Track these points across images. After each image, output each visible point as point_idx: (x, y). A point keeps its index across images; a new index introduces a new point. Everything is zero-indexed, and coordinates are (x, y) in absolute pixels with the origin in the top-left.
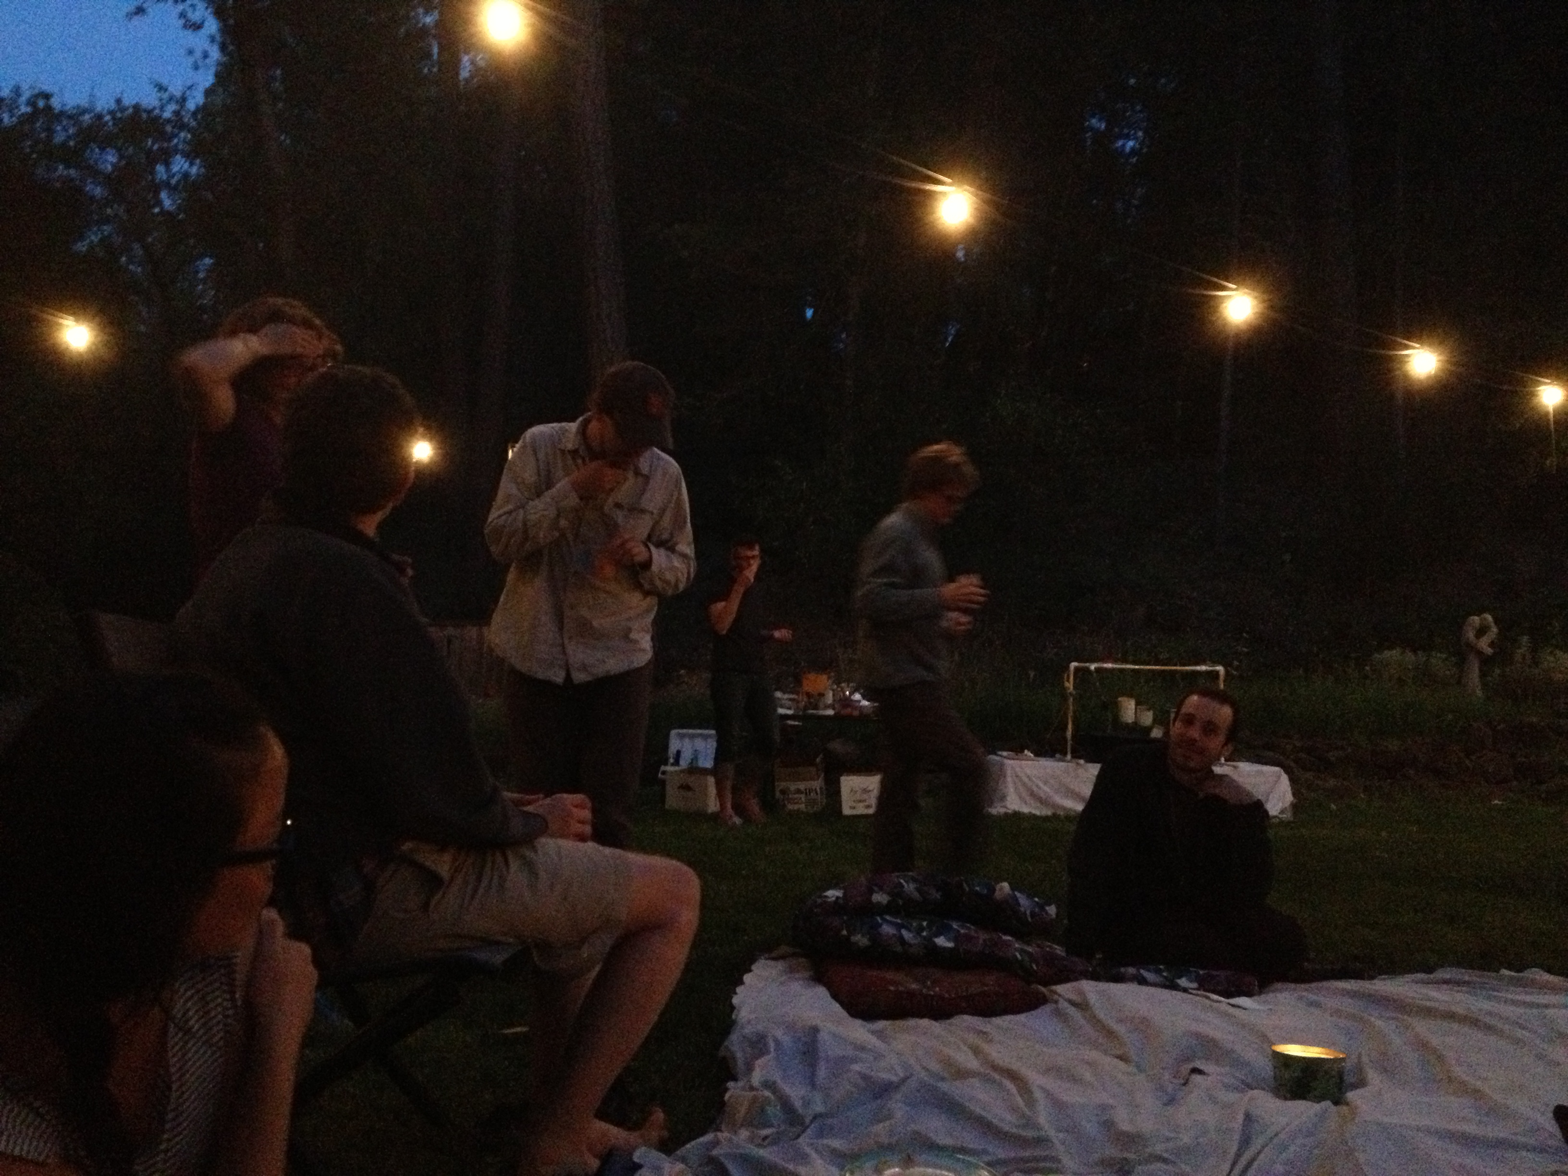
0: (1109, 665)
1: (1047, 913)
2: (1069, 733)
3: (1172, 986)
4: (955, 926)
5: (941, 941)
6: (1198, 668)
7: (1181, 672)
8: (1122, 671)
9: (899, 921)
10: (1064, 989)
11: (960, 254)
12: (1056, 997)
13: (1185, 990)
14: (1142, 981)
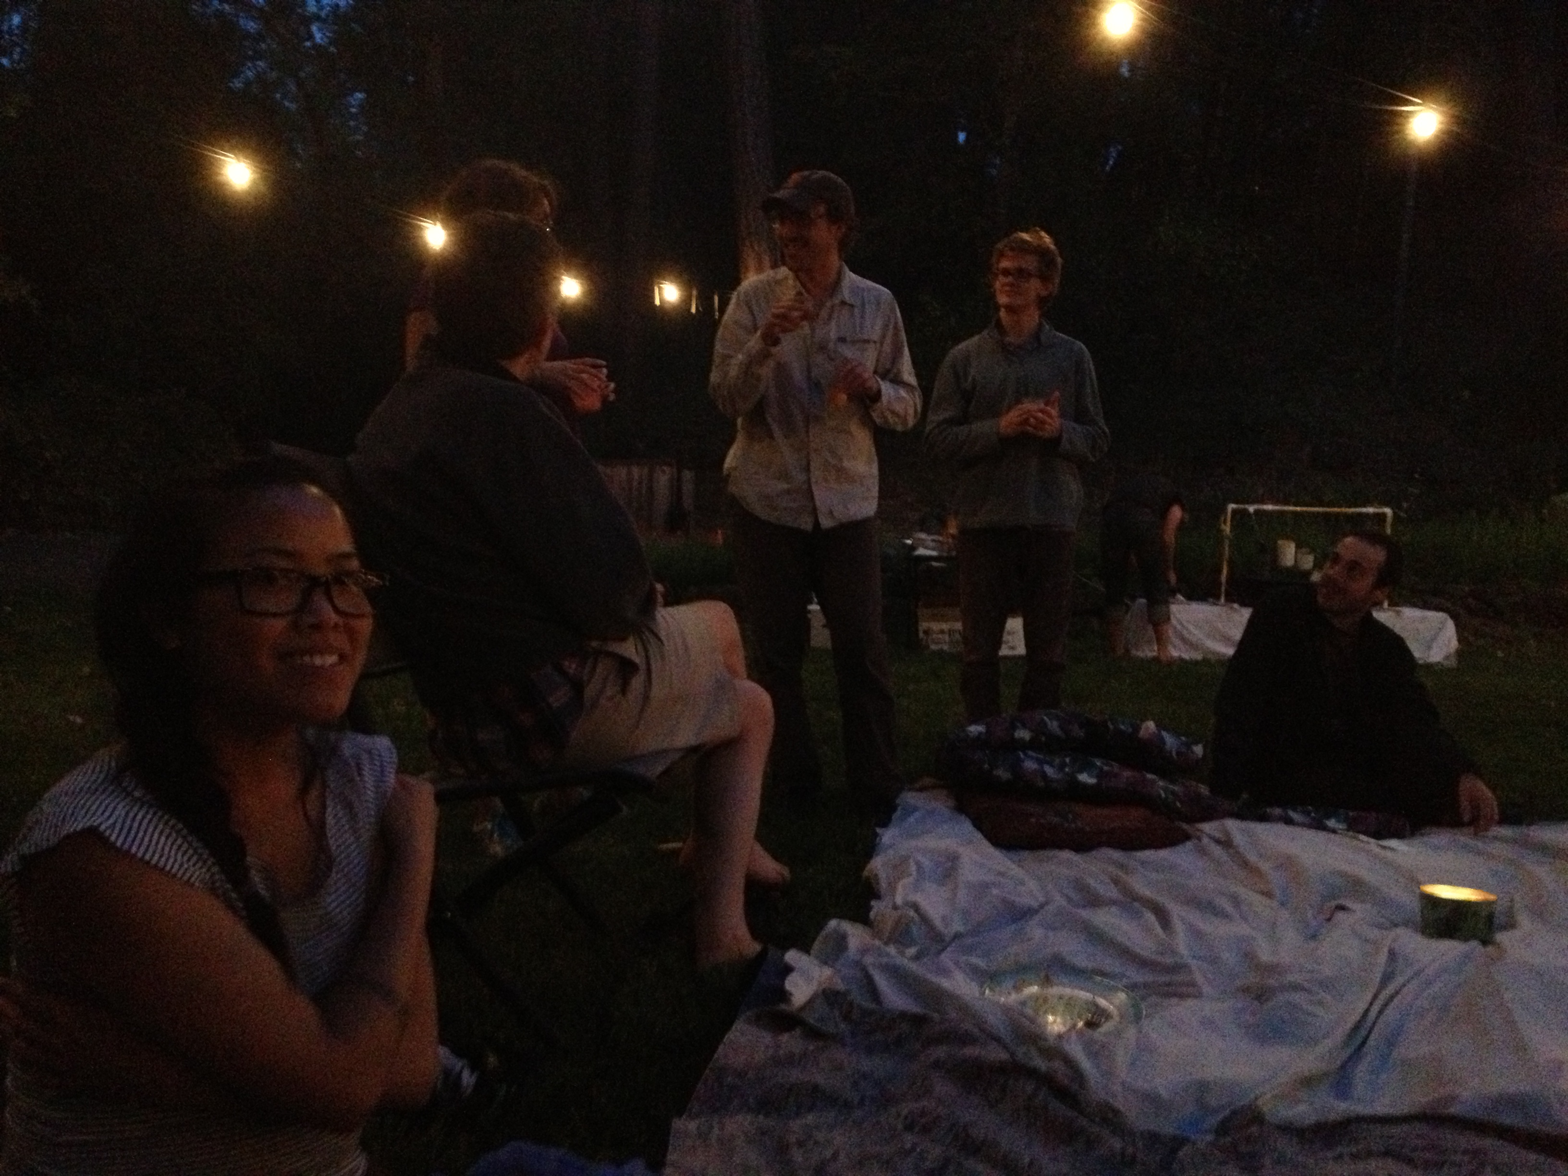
0: (1269, 507)
1: (1193, 752)
2: (1224, 577)
3: (1320, 826)
4: (1098, 764)
5: (1084, 778)
6: (1364, 510)
7: (1346, 515)
8: (1282, 513)
9: (1041, 756)
10: (1208, 827)
11: (1125, 71)
12: (1198, 833)
13: (1334, 831)
14: (1289, 822)
